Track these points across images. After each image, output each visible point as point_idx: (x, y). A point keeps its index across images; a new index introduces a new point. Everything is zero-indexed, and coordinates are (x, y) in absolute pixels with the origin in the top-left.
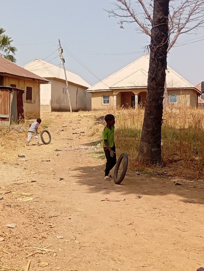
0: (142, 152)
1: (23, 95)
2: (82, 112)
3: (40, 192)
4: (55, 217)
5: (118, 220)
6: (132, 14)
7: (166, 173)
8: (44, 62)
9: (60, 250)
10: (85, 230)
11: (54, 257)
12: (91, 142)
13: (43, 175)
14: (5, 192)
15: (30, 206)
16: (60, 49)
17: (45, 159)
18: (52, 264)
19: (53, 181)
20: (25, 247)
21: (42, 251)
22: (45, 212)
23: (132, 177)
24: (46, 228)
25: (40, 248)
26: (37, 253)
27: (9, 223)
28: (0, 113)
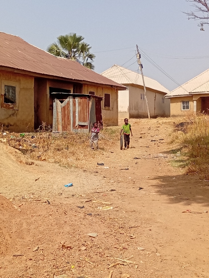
1: (102, 102)
2: (161, 118)
3: (120, 201)
4: (135, 228)
5: (200, 233)
8: (122, 68)
9: (141, 262)
10: (166, 242)
11: (135, 269)
12: (170, 150)
13: (122, 184)
14: (85, 201)
15: (110, 215)
16: (138, 54)
17: (124, 167)
18: (134, 276)
19: (133, 190)
20: (106, 258)
21: (124, 262)
22: (125, 222)
24: (126, 238)
25: (121, 260)
26: (118, 264)
27: (90, 232)
28: (79, 120)
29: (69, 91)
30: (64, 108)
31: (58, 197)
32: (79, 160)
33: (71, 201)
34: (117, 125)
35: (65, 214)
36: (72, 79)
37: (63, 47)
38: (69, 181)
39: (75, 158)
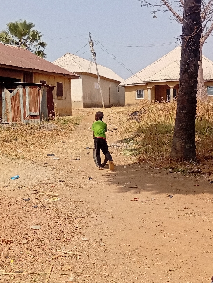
0: (175, 149)
1: (53, 91)
2: (115, 107)
3: (68, 192)
4: (81, 219)
5: (146, 221)
6: (165, 3)
7: (200, 171)
8: (75, 56)
9: (84, 252)
10: (111, 232)
11: (77, 260)
12: (123, 139)
13: (72, 174)
14: (32, 193)
15: (57, 207)
16: (90, 42)
17: (75, 158)
18: (75, 267)
19: (82, 180)
20: (48, 250)
21: (66, 253)
22: (72, 213)
23: (164, 175)
24: (71, 229)
25: (64, 251)
26: (60, 256)
27: (34, 224)
28: (30, 110)
29: (19, 80)
30: (13, 98)
31: (3, 189)
32: (29, 151)
33: (16, 193)
34: (70, 115)
35: (9, 207)
36: (21, 68)
37: (12, 35)
38: (16, 173)
39: (24, 149)
